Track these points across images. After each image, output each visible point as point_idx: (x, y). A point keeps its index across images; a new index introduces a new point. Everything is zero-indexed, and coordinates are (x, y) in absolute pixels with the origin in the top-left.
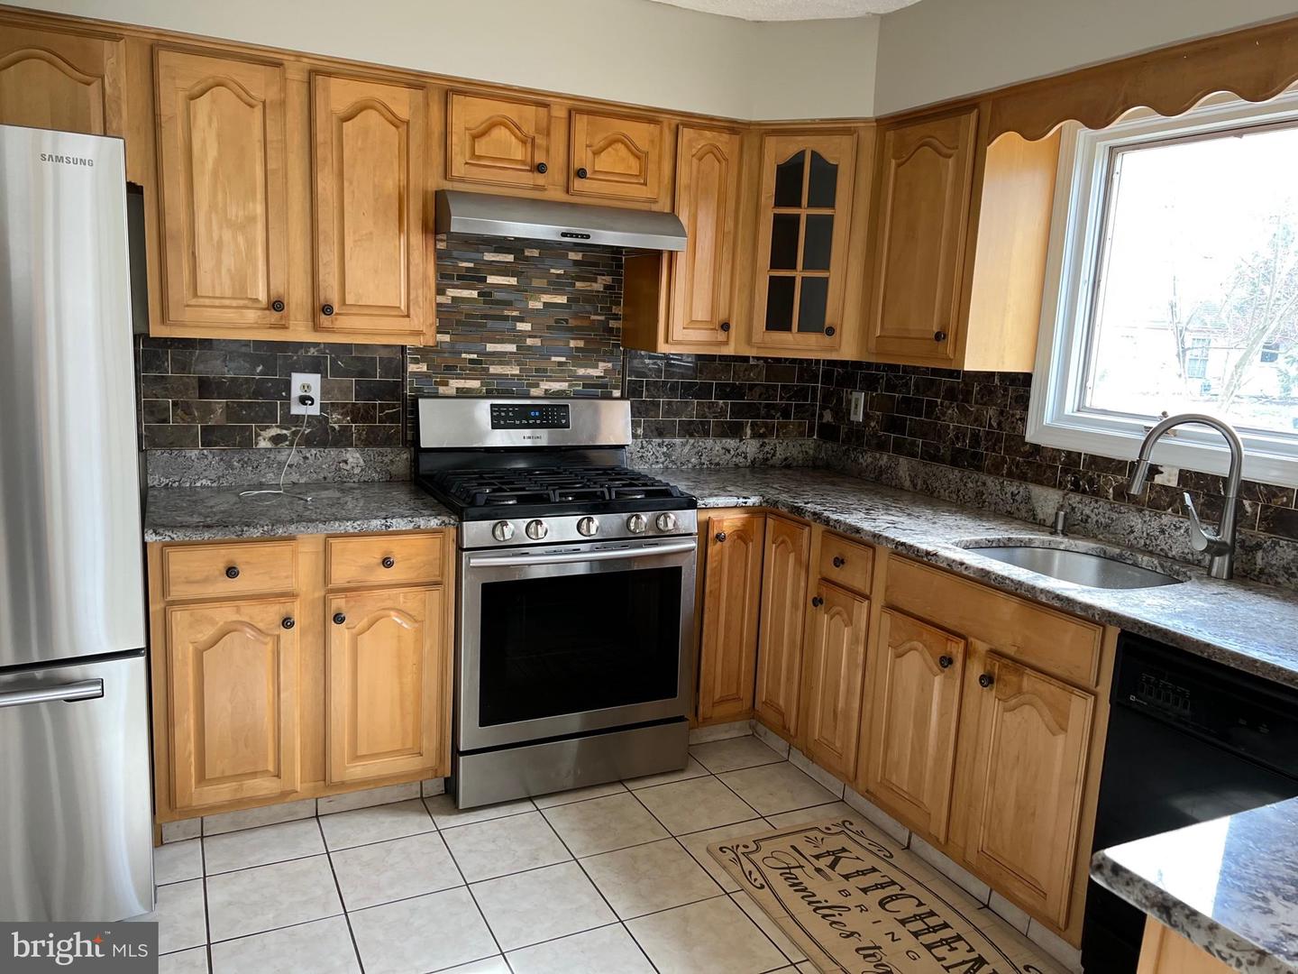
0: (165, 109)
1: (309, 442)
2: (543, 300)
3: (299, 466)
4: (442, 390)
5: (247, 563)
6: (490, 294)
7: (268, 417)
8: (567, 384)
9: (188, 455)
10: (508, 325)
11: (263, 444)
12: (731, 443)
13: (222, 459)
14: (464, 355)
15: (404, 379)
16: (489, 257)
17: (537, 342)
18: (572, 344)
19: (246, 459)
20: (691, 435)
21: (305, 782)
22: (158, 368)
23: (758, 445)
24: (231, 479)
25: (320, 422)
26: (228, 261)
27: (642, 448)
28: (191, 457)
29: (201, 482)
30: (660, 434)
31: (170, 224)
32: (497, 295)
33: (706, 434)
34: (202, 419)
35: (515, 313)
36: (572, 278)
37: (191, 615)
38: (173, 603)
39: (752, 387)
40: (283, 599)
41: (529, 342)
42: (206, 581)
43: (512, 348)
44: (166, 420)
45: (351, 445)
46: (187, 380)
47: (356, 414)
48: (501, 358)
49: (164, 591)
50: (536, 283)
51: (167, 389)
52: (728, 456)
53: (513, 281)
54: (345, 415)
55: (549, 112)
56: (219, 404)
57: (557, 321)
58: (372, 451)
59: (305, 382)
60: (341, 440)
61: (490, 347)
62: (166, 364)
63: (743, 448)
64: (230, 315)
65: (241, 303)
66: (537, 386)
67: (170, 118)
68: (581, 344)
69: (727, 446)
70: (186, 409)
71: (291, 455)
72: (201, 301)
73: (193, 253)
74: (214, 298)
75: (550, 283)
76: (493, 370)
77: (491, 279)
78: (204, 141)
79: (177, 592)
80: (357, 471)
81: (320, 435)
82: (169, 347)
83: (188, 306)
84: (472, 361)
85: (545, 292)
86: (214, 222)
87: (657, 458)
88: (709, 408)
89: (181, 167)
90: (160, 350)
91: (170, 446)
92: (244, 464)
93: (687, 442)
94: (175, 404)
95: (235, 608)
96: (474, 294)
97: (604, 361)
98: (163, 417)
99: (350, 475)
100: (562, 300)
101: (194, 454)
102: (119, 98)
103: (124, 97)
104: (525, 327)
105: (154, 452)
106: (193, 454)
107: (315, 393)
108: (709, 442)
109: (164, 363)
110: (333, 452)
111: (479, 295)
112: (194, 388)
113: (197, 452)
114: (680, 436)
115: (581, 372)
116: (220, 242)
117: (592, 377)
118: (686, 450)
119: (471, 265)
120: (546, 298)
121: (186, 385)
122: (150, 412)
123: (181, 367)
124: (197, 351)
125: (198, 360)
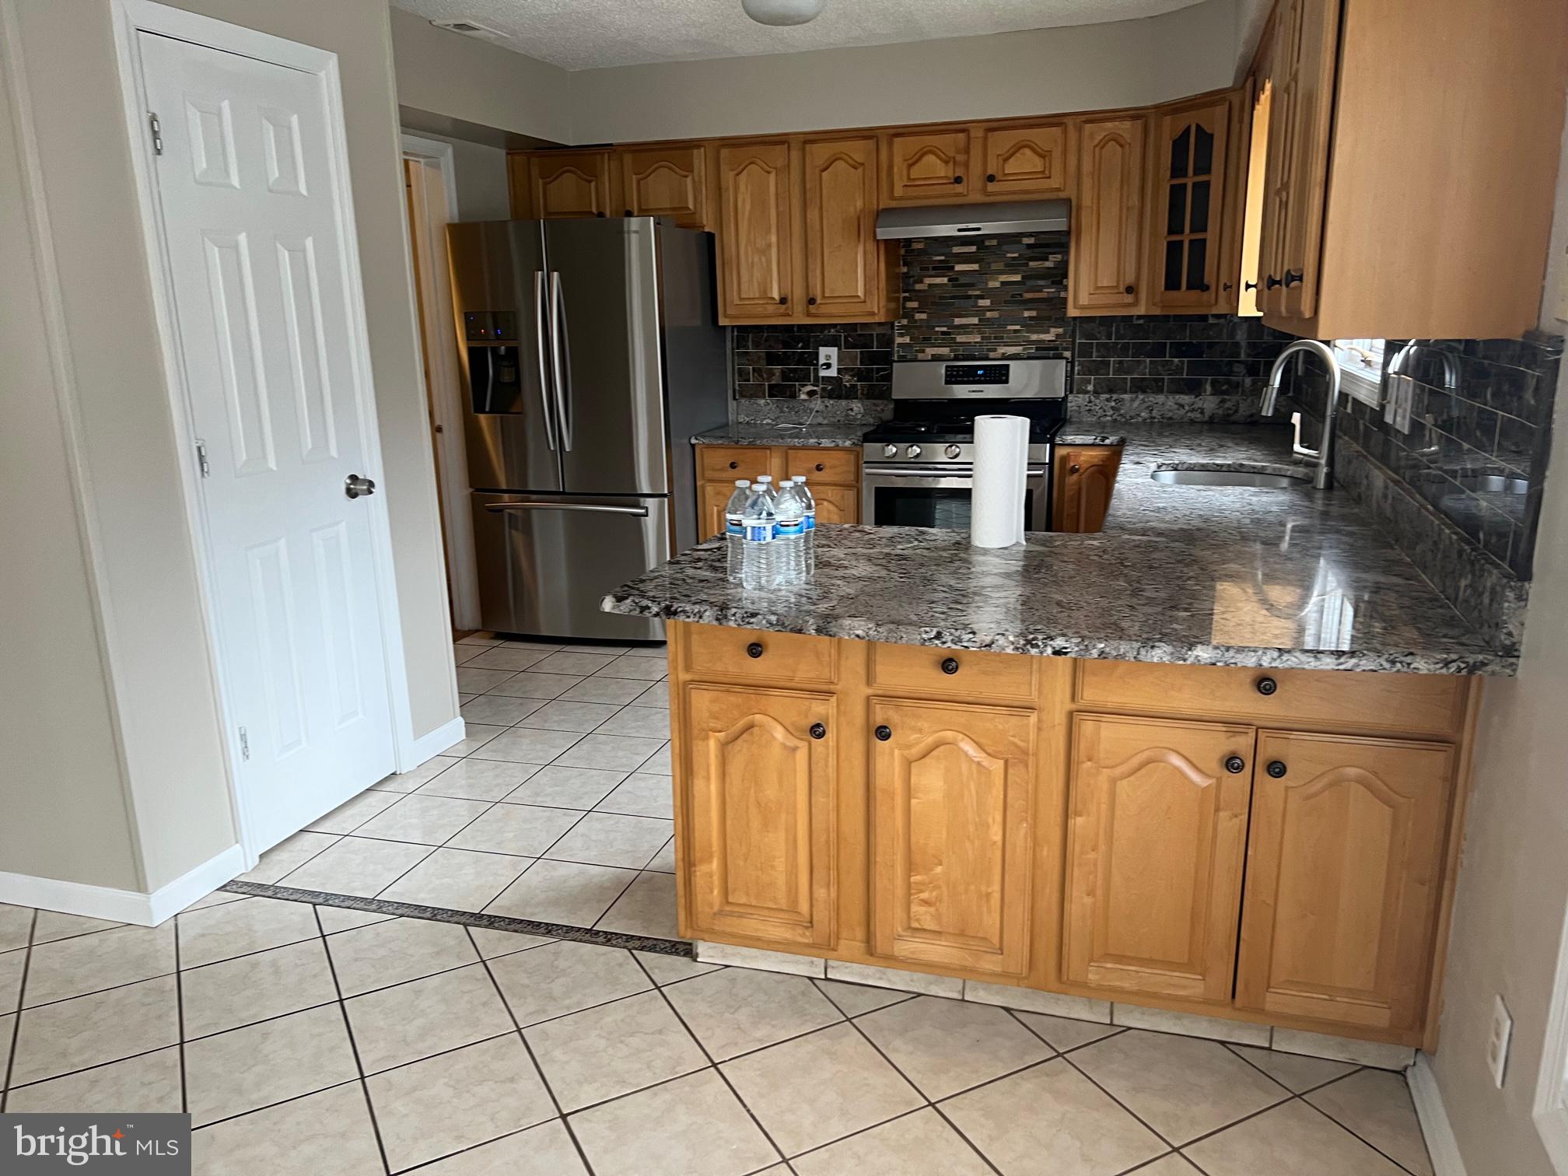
0: (723, 184)
1: (831, 395)
2: (1000, 280)
3: (822, 412)
4: (920, 356)
5: (742, 461)
6: (957, 279)
7: (805, 378)
8: (1021, 348)
9: (760, 403)
10: (971, 302)
11: (803, 397)
12: (1186, 399)
13: (778, 406)
14: (937, 329)
15: (893, 348)
16: (956, 250)
17: (995, 314)
18: (1026, 314)
19: (792, 406)
20: (1144, 392)
22: (745, 347)
23: (1217, 401)
25: (837, 381)
26: (757, 275)
27: (1090, 402)
29: (766, 420)
30: (1111, 391)
32: (963, 280)
33: (1160, 391)
34: (768, 380)
35: (978, 293)
36: (1026, 259)
37: (714, 489)
38: (707, 481)
39: (1211, 345)
41: (989, 314)
42: (722, 470)
43: (975, 320)
44: (748, 380)
45: (856, 398)
46: (760, 354)
47: (860, 375)
48: (964, 329)
50: (994, 267)
51: (748, 360)
52: (1182, 412)
53: (975, 267)
54: (853, 376)
55: (969, 135)
56: (777, 370)
57: (1013, 296)
58: (868, 402)
59: (828, 354)
60: (850, 394)
61: (957, 321)
62: (749, 344)
63: (1199, 404)
64: (760, 309)
65: (765, 302)
66: (995, 350)
67: (726, 189)
68: (1034, 313)
69: (1181, 401)
70: (760, 372)
71: (817, 404)
72: (743, 302)
73: (739, 272)
74: (750, 299)
75: (1006, 265)
76: (960, 339)
77: (958, 268)
78: (744, 201)
80: (859, 416)
81: (835, 390)
82: (750, 332)
83: (736, 305)
84: (943, 333)
85: (1002, 272)
86: (749, 250)
87: (1105, 411)
88: (1163, 366)
90: (746, 335)
91: (751, 397)
92: (791, 409)
93: (1137, 397)
94: (753, 369)
96: (945, 280)
97: (1055, 327)
98: (747, 378)
99: (856, 419)
100: (1018, 278)
101: (762, 402)
102: (701, 182)
103: (703, 181)
104: (986, 302)
105: (742, 400)
107: (834, 361)
108: (1161, 398)
110: (844, 403)
111: (949, 280)
112: (764, 359)
113: (763, 401)
114: (1131, 392)
115: (1034, 337)
116: (753, 263)
117: (1044, 341)
118: (1136, 404)
119: (943, 258)
120: (1004, 278)
121: (759, 357)
122: (740, 375)
123: (757, 345)
124: (765, 335)
125: (766, 340)
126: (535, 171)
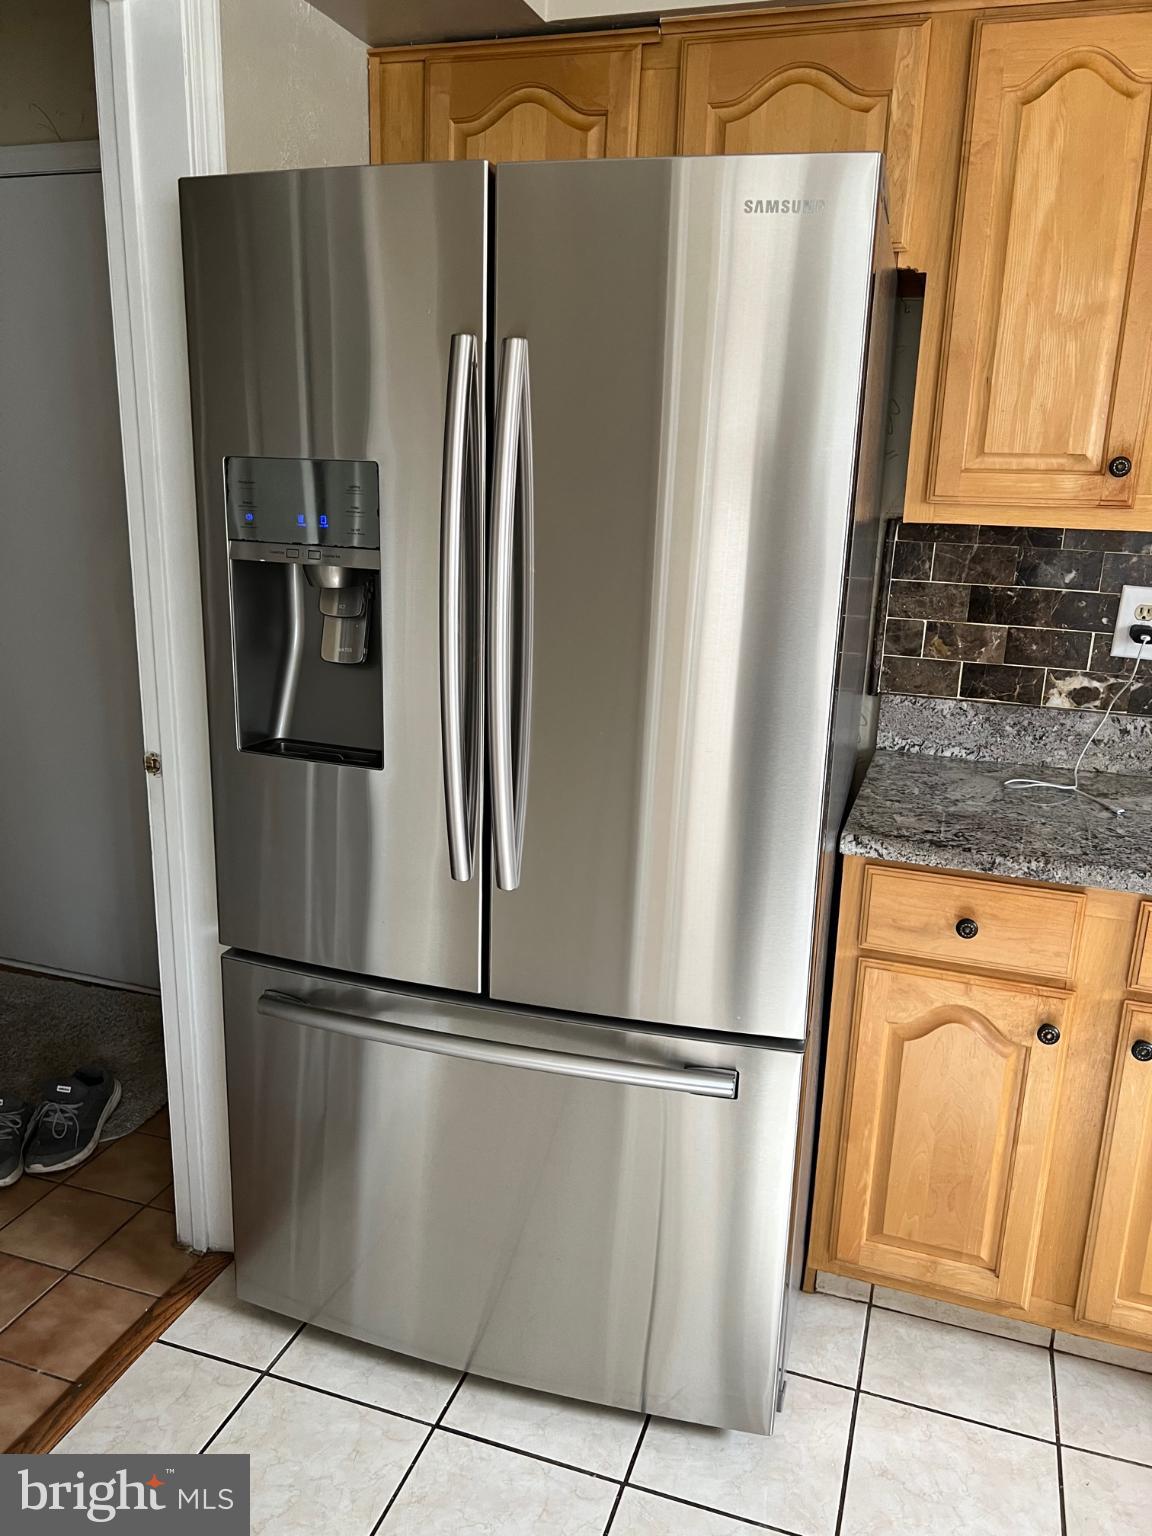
0: (979, 132)
1: (1134, 705)
3: (1111, 743)
5: (994, 917)
7: (1072, 658)
9: (938, 708)
11: (1057, 701)
13: (987, 719)
19: (1026, 723)
21: (1039, 1296)
22: (914, 571)
24: (997, 752)
26: (1044, 390)
28: (942, 710)
29: (952, 750)
31: (958, 332)
34: (966, 654)
37: (894, 980)
38: (869, 954)
40: (1045, 991)
42: (923, 931)
44: (914, 652)
46: (954, 592)
49: (860, 934)
51: (921, 604)
56: (996, 632)
59: (1143, 602)
62: (927, 566)
64: (1035, 484)
65: (1055, 462)
67: (987, 144)
70: (947, 634)
72: (989, 462)
73: (988, 380)
74: (1011, 455)
78: (1036, 176)
79: (877, 938)
82: (935, 539)
83: (967, 470)
86: (1031, 320)
89: (990, 231)
90: (921, 543)
91: (915, 690)
92: (1022, 730)
94: (931, 627)
95: (962, 986)
98: (912, 646)
102: (909, 126)
103: (917, 122)
105: (892, 697)
106: (946, 706)
109: (924, 562)
112: (962, 604)
113: (952, 704)
116: (1036, 356)
121: (951, 600)
122: (896, 639)
123: (948, 570)
124: (976, 546)
125: (975, 560)
126: (441, 101)
